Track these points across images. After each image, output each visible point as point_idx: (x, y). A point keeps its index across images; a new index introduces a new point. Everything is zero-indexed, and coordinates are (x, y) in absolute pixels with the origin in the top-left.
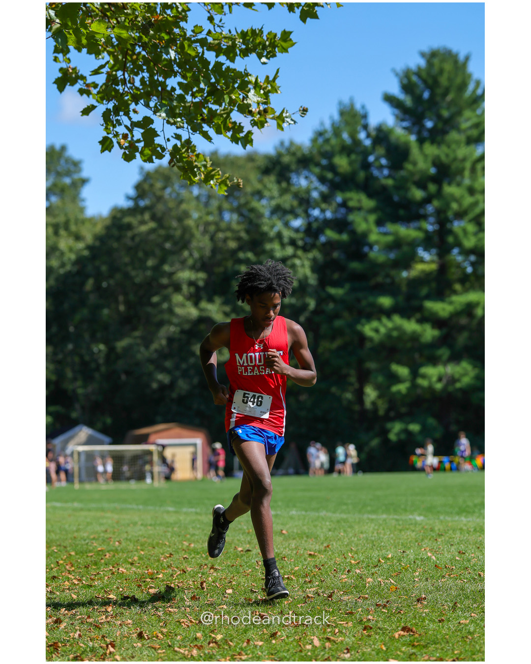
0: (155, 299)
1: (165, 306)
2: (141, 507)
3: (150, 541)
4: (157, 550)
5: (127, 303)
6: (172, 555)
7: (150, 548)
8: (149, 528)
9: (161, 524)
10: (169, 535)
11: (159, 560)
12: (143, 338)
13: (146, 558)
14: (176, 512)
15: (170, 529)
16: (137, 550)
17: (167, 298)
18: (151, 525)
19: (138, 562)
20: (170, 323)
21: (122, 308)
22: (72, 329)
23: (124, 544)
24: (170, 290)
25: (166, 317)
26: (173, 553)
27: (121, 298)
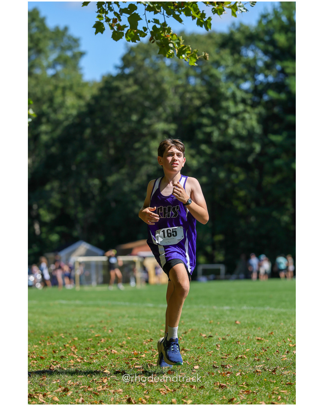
0: (137, 145)
1: (145, 150)
2: (127, 304)
3: (135, 329)
4: (140, 336)
5: (117, 148)
6: (152, 340)
7: (135, 335)
8: (135, 319)
9: (143, 317)
10: (149, 324)
11: (142, 344)
12: (128, 174)
13: (132, 342)
14: (154, 308)
15: (150, 320)
16: (125, 336)
17: (146, 144)
18: (135, 317)
19: (126, 345)
20: (149, 163)
21: (112, 152)
22: (74, 168)
23: (115, 332)
24: (148, 138)
25: (146, 158)
26: (152, 338)
27: (111, 144)
